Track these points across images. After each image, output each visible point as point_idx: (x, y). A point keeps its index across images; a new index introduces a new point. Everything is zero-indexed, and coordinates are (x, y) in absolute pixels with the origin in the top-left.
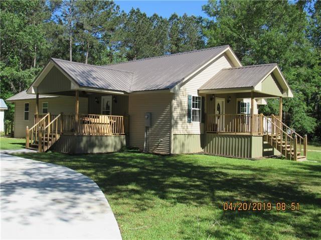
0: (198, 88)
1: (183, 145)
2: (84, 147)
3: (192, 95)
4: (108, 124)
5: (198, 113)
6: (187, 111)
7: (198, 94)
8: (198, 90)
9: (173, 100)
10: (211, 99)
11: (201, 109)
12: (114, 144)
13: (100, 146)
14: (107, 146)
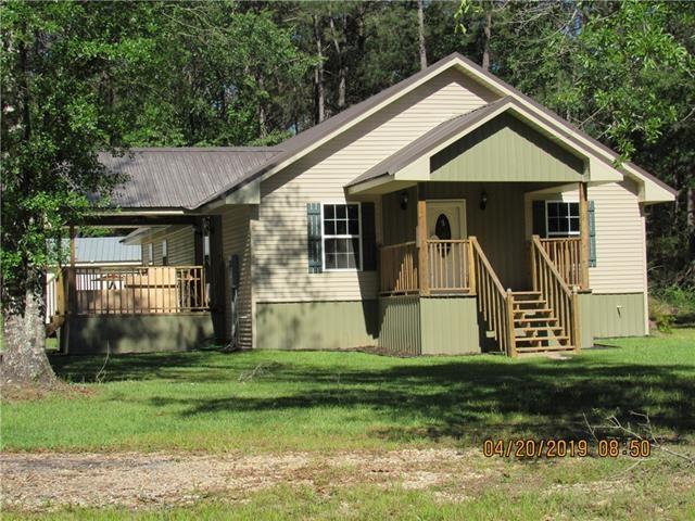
0: (347, 182)
1: (296, 323)
2: (94, 339)
3: (324, 202)
4: (173, 286)
5: (348, 245)
6: (306, 242)
7: (348, 197)
8: (346, 189)
9: (252, 221)
10: (404, 206)
11: (360, 236)
12: (176, 330)
13: (137, 337)
14: (154, 336)
